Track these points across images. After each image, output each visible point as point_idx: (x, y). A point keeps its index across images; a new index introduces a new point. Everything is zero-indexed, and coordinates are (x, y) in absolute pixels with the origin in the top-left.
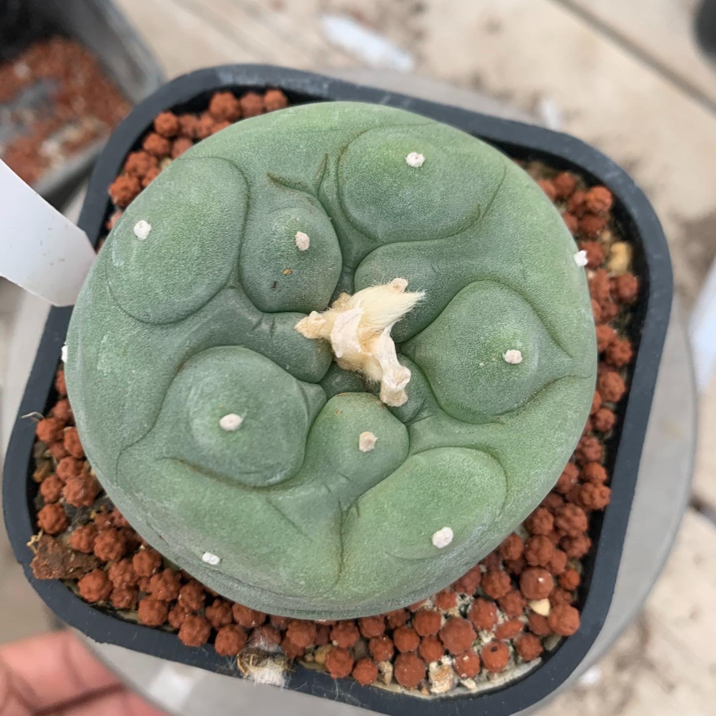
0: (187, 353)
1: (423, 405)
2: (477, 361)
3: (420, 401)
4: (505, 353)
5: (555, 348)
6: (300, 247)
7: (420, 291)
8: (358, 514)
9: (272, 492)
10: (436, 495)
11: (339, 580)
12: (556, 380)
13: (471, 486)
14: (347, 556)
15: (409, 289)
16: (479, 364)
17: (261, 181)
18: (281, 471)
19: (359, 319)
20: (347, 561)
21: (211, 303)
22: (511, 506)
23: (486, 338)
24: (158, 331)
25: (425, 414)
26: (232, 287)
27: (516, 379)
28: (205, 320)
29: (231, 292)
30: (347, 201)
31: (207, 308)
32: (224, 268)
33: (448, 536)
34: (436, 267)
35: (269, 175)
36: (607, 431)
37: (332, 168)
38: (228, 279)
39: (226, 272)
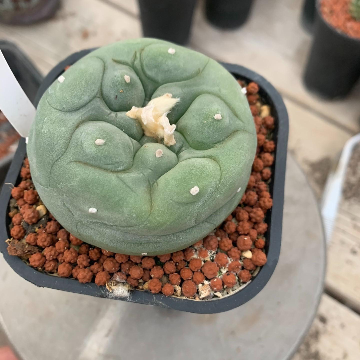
0: (80, 122)
1: (183, 145)
2: (203, 121)
3: (182, 143)
4: (214, 116)
5: (236, 118)
6: (126, 81)
7: (178, 98)
8: (158, 185)
9: (119, 174)
10: (190, 173)
11: (151, 214)
12: (237, 131)
13: (205, 169)
14: (153, 203)
15: (174, 97)
16: (204, 122)
17: (109, 61)
18: (122, 165)
19: (153, 109)
20: (154, 205)
21: (90, 103)
22: (223, 180)
23: (206, 111)
24: (68, 114)
25: (184, 148)
26: (98, 97)
27: (220, 126)
28: (88, 110)
29: (98, 99)
30: (145, 68)
31: (89, 104)
32: (95, 90)
33: (196, 189)
34: (184, 90)
35: (113, 59)
36: (268, 179)
37: (138, 55)
38: (97, 94)
39: (96, 91)
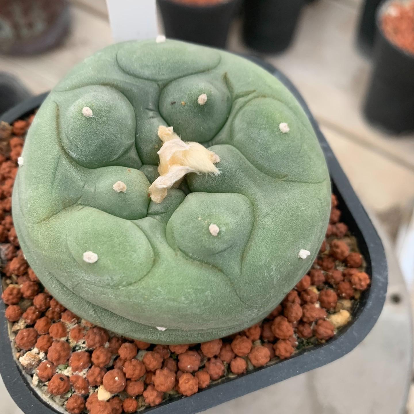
0: (113, 84)
1: (162, 213)
2: (200, 216)
3: (163, 210)
4: (213, 224)
5: (239, 258)
6: (199, 99)
7: (219, 170)
8: (79, 210)
9: (65, 157)
10: (112, 237)
11: (40, 223)
12: (221, 270)
13: (129, 254)
14: (54, 218)
15: (216, 164)
16: (199, 217)
17: (220, 71)
18: (78, 154)
19: (184, 149)
20: (51, 219)
21: (145, 81)
22: (132, 289)
23: (215, 212)
24: (116, 68)
25: (158, 217)
26: (158, 85)
27: (204, 240)
28: (135, 83)
29: (156, 86)
30: (241, 113)
31: (141, 81)
32: (165, 76)
33: (92, 258)
34: (238, 172)
35: (226, 74)
37: (251, 96)
38: (161, 81)
39: (164, 77)
